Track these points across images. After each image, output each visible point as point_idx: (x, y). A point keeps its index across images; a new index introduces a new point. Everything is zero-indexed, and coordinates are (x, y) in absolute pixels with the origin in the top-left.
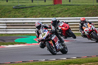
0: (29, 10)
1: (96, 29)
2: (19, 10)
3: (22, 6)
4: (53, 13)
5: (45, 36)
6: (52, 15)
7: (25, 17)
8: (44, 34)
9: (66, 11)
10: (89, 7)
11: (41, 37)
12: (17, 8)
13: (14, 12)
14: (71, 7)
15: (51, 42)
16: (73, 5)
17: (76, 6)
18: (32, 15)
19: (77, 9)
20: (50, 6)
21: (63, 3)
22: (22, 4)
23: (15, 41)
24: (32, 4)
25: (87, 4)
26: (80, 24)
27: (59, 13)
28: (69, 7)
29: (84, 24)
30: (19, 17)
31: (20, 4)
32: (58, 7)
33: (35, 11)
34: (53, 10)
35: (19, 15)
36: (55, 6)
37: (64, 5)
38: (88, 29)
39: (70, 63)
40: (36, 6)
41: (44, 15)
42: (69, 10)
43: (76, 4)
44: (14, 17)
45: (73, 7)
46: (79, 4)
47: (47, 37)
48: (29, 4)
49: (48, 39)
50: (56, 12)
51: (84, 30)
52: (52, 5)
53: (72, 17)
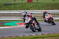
0: (13, 6)
1: (53, 17)
2: (7, 6)
3: (9, 3)
4: (27, 8)
5: (29, 21)
6: (27, 9)
7: (11, 10)
8: (28, 20)
9: (35, 6)
10: (49, 4)
11: (26, 22)
12: (6, 5)
13: (4, 7)
14: (38, 4)
15: (32, 25)
16: (40, 3)
17: (41, 4)
18: (15, 9)
19: (42, 5)
20: (25, 4)
21: (33, 2)
22: (9, 2)
24: (15, 2)
25: (48, 2)
26: (43, 14)
27: (31, 7)
28: (37, 4)
29: (46, 14)
30: (7, 10)
31: (7, 2)
33: (16, 6)
34: (27, 6)
35: (7, 9)
36: (29, 3)
37: (34, 3)
38: (48, 17)
39: (37, 38)
40: (17, 4)
41: (22, 9)
42: (37, 6)
43: (41, 2)
44: (4, 10)
45: (39, 4)
46: (43, 2)
47: (30, 21)
48: (13, 2)
49: (30, 23)
50: (29, 7)
51: (46, 18)
52: (27, 3)
53: (39, 10)
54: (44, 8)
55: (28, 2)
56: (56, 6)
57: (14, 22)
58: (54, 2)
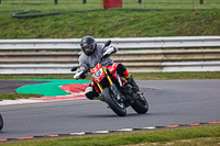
0: (49, 22)
2: (27, 22)
3: (34, 11)
4: (102, 28)
6: (101, 32)
7: (40, 37)
9: (131, 23)
12: (22, 17)
13: (14, 25)
14: (142, 14)
17: (155, 13)
18: (56, 33)
19: (156, 19)
20: (95, 13)
21: (124, 6)
23: (18, 90)
27: (117, 27)
28: (138, 14)
30: (25, 36)
31: (28, 9)
32: (114, 15)
33: (61, 23)
34: (102, 21)
35: (26, 32)
36: (108, 12)
37: (127, 10)
39: (141, 140)
41: (83, 32)
42: (137, 20)
44: (16, 38)
45: (148, 14)
46: (160, 7)
50: (110, 25)
52: (100, 10)
53: (146, 36)
54: (167, 30)
55: (106, 7)
56: (210, 22)
57: (55, 82)
58: (202, 7)
